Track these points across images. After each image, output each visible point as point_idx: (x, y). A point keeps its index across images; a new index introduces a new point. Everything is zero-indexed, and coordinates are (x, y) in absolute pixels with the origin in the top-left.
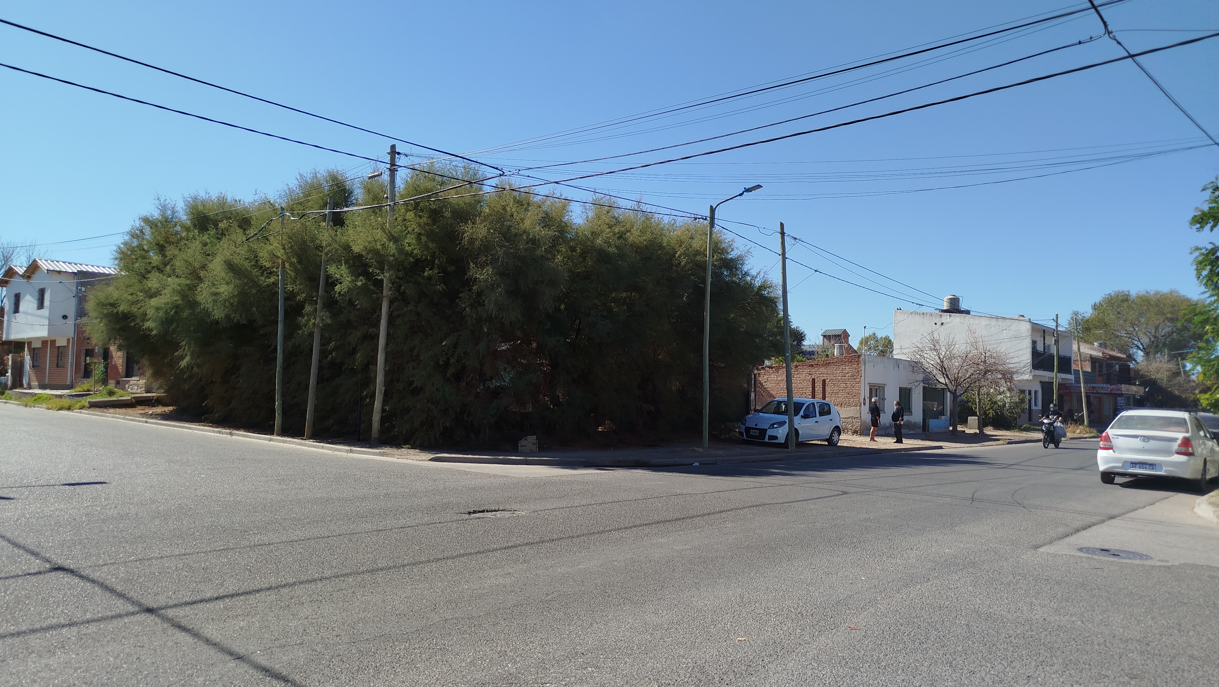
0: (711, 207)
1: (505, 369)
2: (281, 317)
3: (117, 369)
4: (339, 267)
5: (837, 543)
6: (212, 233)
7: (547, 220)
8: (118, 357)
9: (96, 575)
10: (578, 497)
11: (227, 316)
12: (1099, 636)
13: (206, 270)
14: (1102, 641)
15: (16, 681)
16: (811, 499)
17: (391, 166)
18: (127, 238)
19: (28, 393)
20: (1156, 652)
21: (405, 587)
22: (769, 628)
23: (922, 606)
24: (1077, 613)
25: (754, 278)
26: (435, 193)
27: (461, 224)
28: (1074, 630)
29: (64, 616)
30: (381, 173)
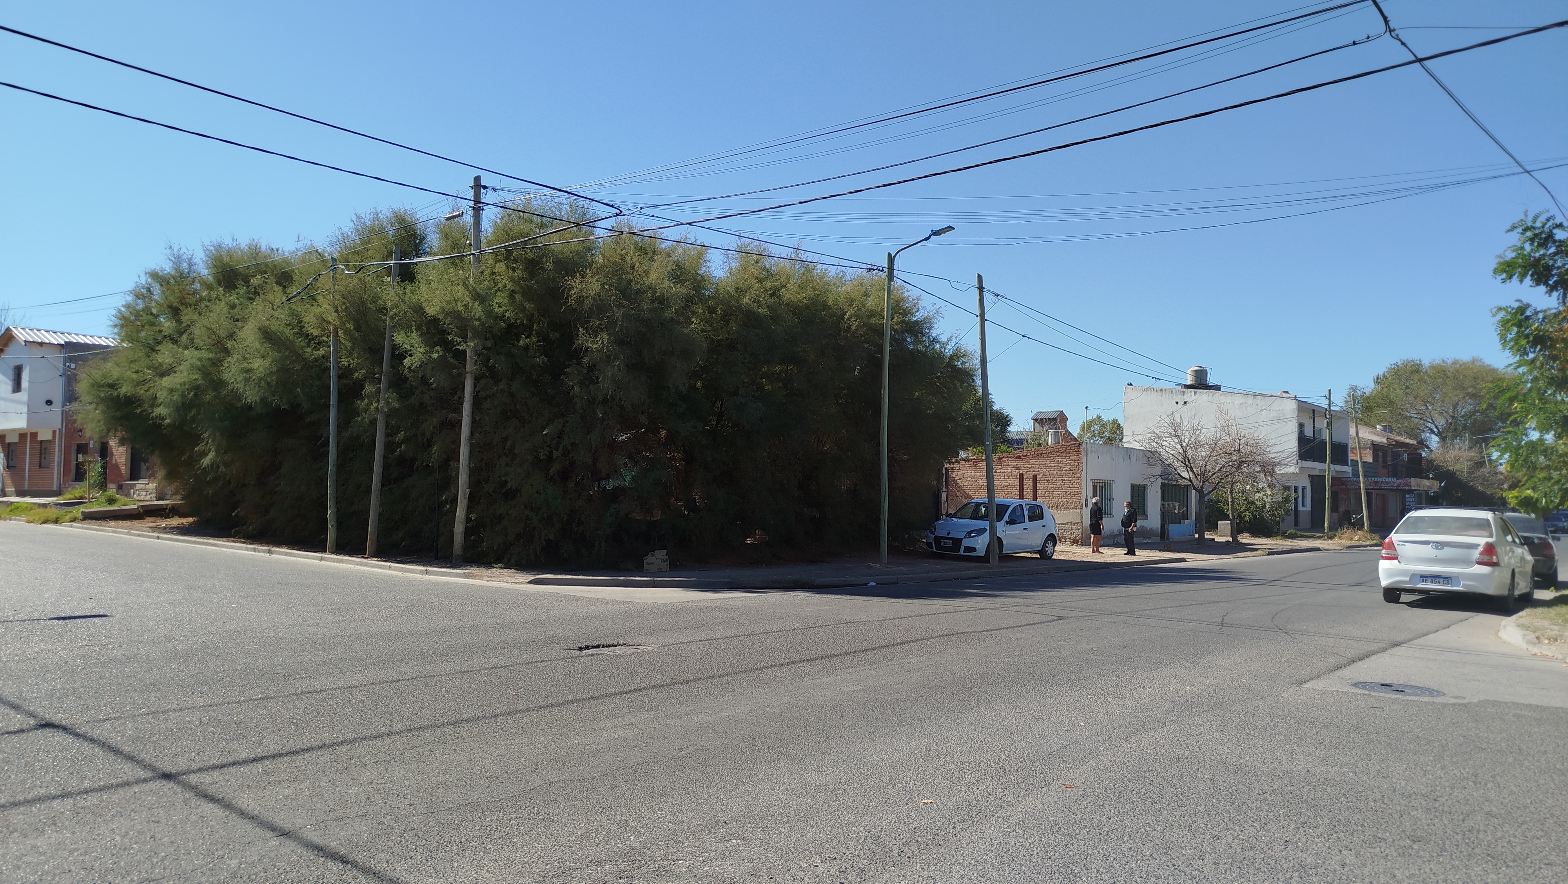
0: (889, 254)
1: (626, 465)
2: (333, 400)
3: (119, 470)
4: (409, 334)
5: (1050, 681)
6: (242, 291)
7: (680, 274)
8: (120, 454)
9: (96, 733)
10: (720, 627)
11: (263, 400)
12: (1375, 791)
13: (234, 340)
14: (1379, 797)
16: (1017, 627)
17: (475, 204)
18: (130, 298)
19: (3, 502)
20: (1446, 809)
21: (497, 743)
22: (963, 787)
23: (1156, 757)
24: (1349, 762)
25: (945, 345)
26: (532, 238)
27: (566, 278)
28: (1344, 783)
29: (55, 785)
30: (462, 213)
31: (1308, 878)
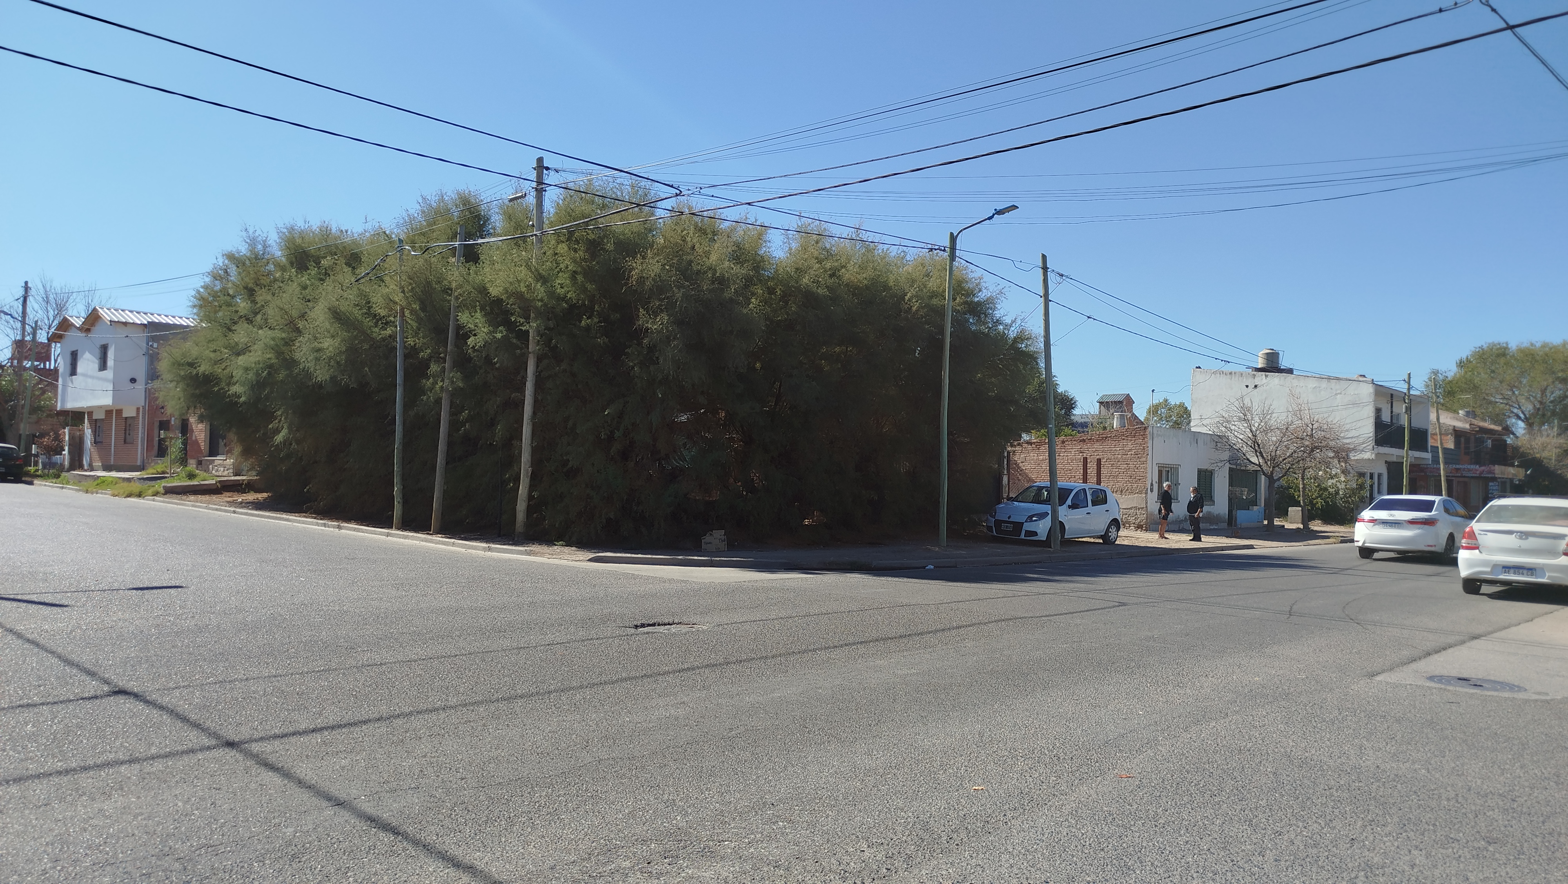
0: (952, 234)
1: (685, 445)
2: (399, 379)
3: (199, 446)
4: (473, 314)
5: (1109, 668)
6: (313, 273)
7: (740, 254)
8: (200, 431)
9: (165, 700)
10: (775, 608)
11: (334, 379)
12: (1449, 789)
13: (306, 320)
14: (1453, 796)
15: (61, 830)
16: (1077, 612)
17: (537, 185)
18: (208, 280)
19: (89, 476)
20: (1524, 810)
21: (550, 719)
22: (1015, 774)
23: (1217, 748)
24: (1422, 759)
25: (1008, 327)
26: (593, 219)
27: (627, 259)
28: (1416, 781)
29: (124, 750)
30: (525, 194)
31: (1374, 878)
